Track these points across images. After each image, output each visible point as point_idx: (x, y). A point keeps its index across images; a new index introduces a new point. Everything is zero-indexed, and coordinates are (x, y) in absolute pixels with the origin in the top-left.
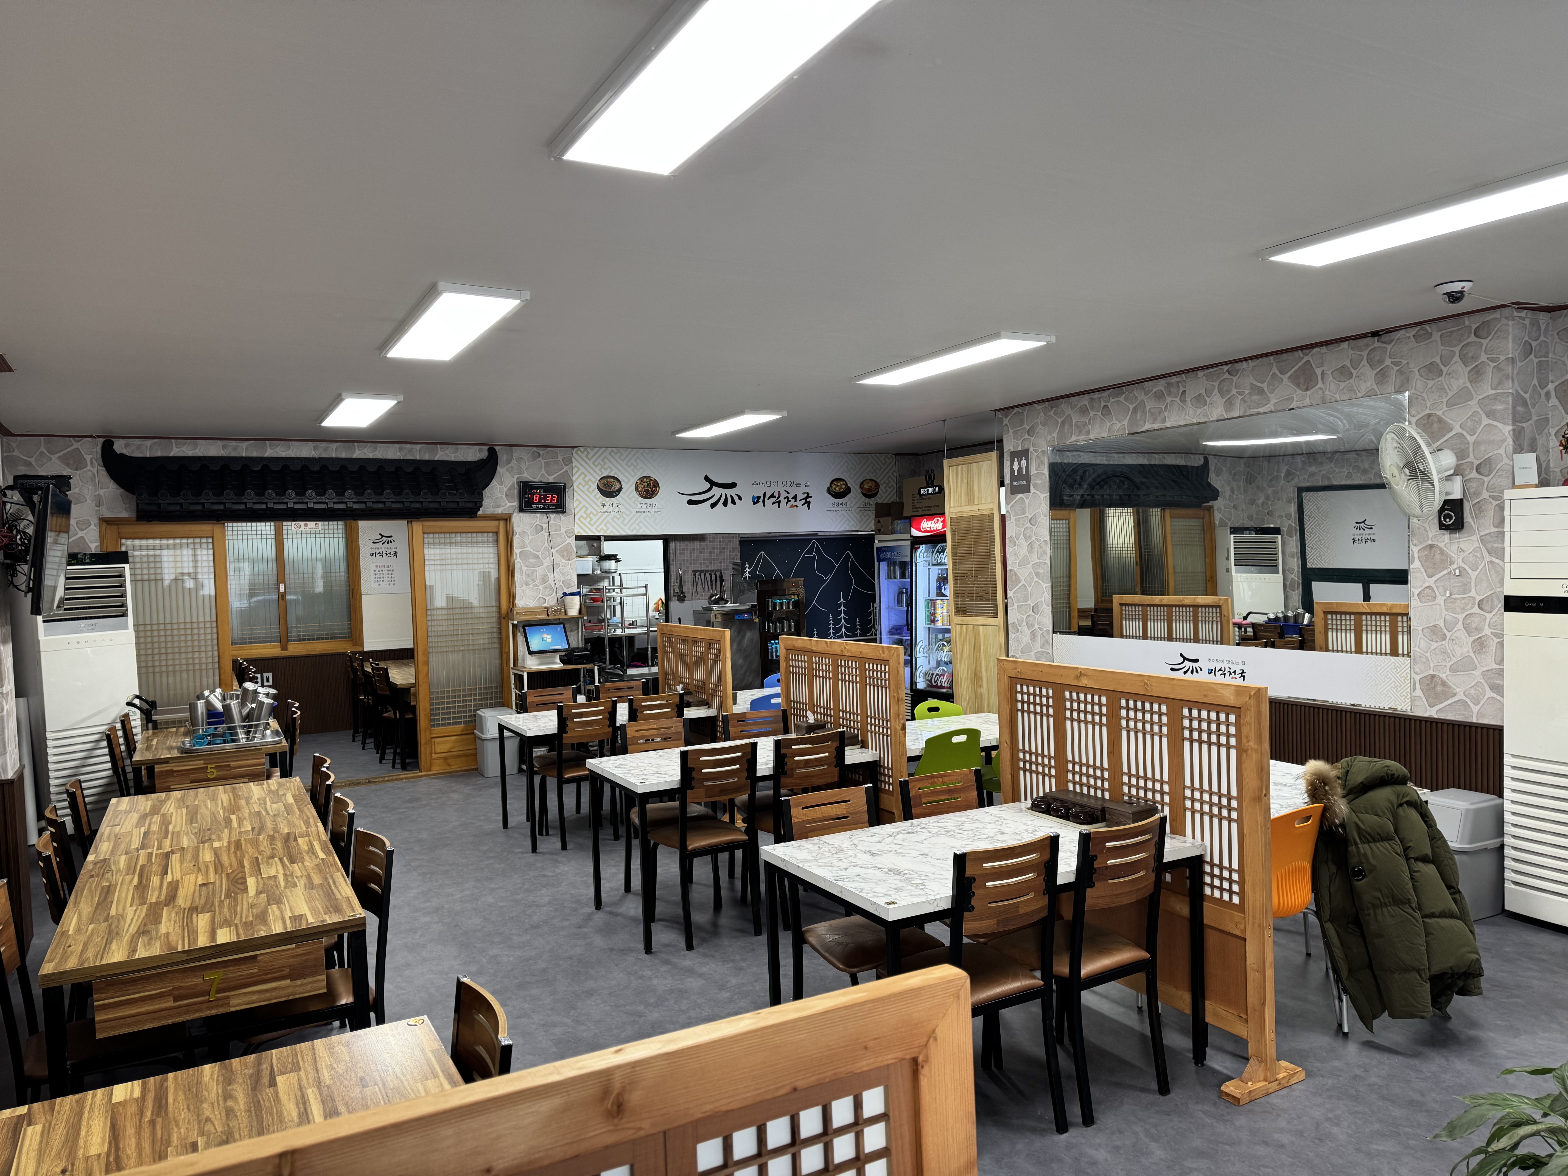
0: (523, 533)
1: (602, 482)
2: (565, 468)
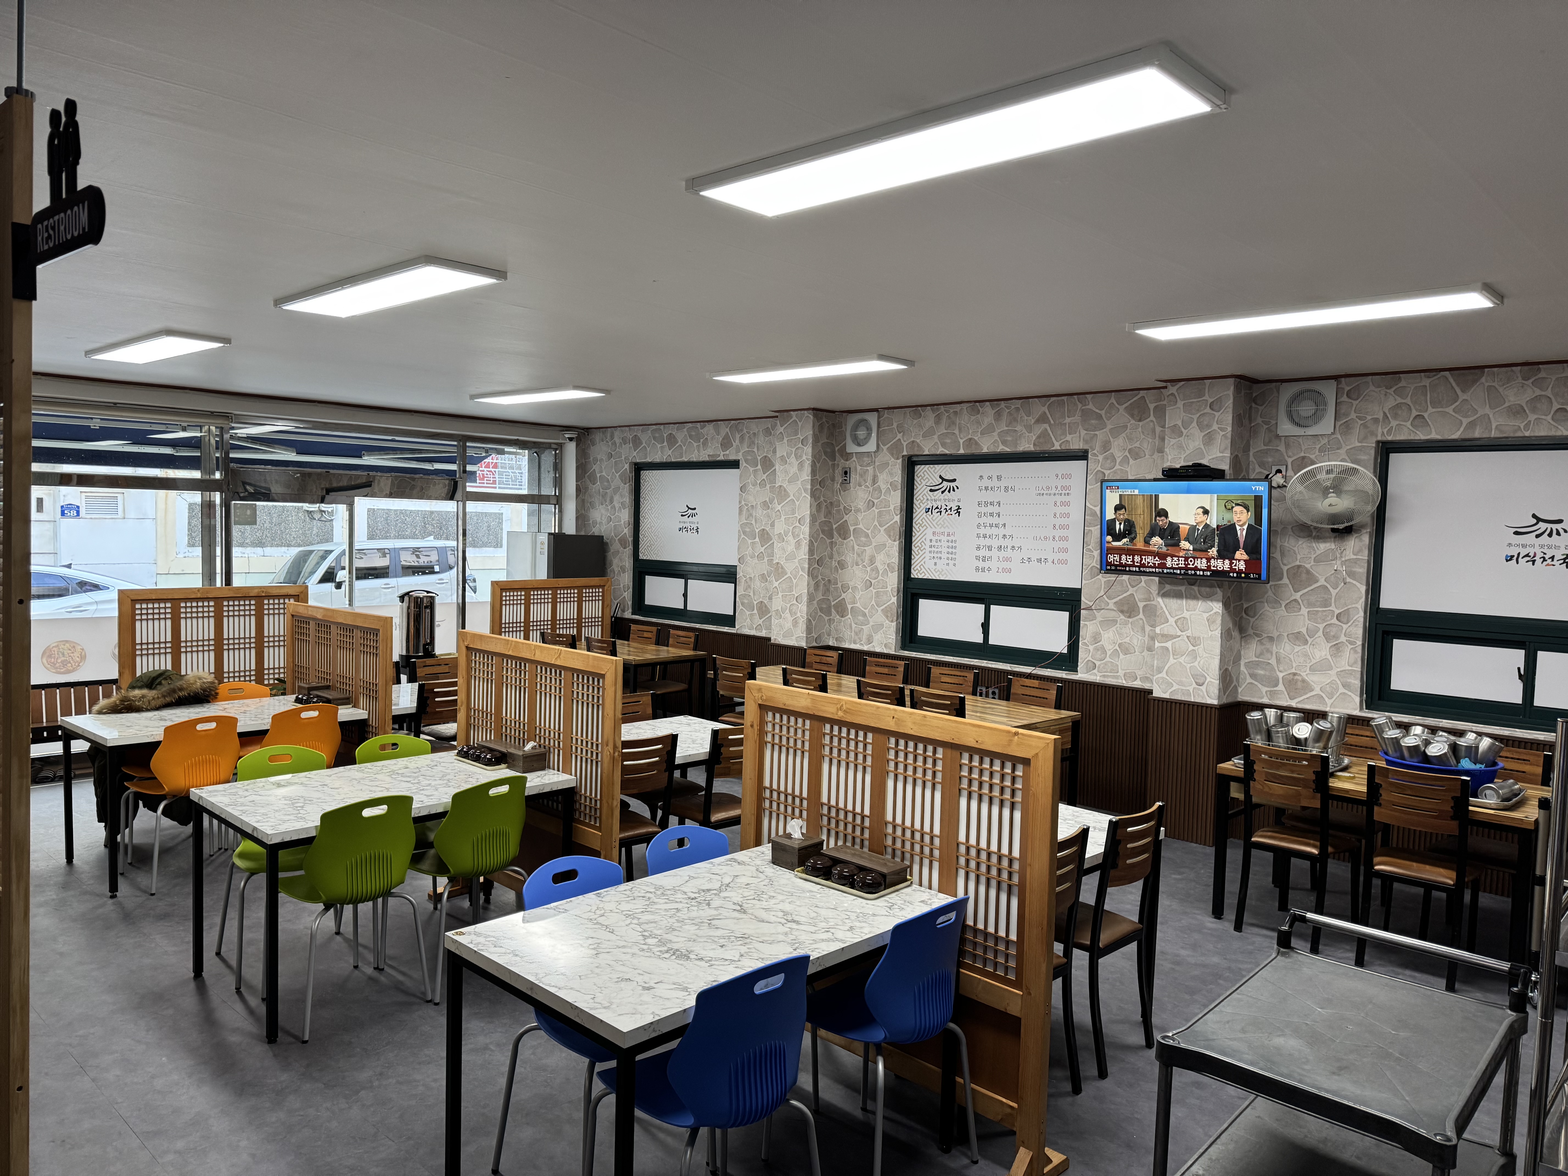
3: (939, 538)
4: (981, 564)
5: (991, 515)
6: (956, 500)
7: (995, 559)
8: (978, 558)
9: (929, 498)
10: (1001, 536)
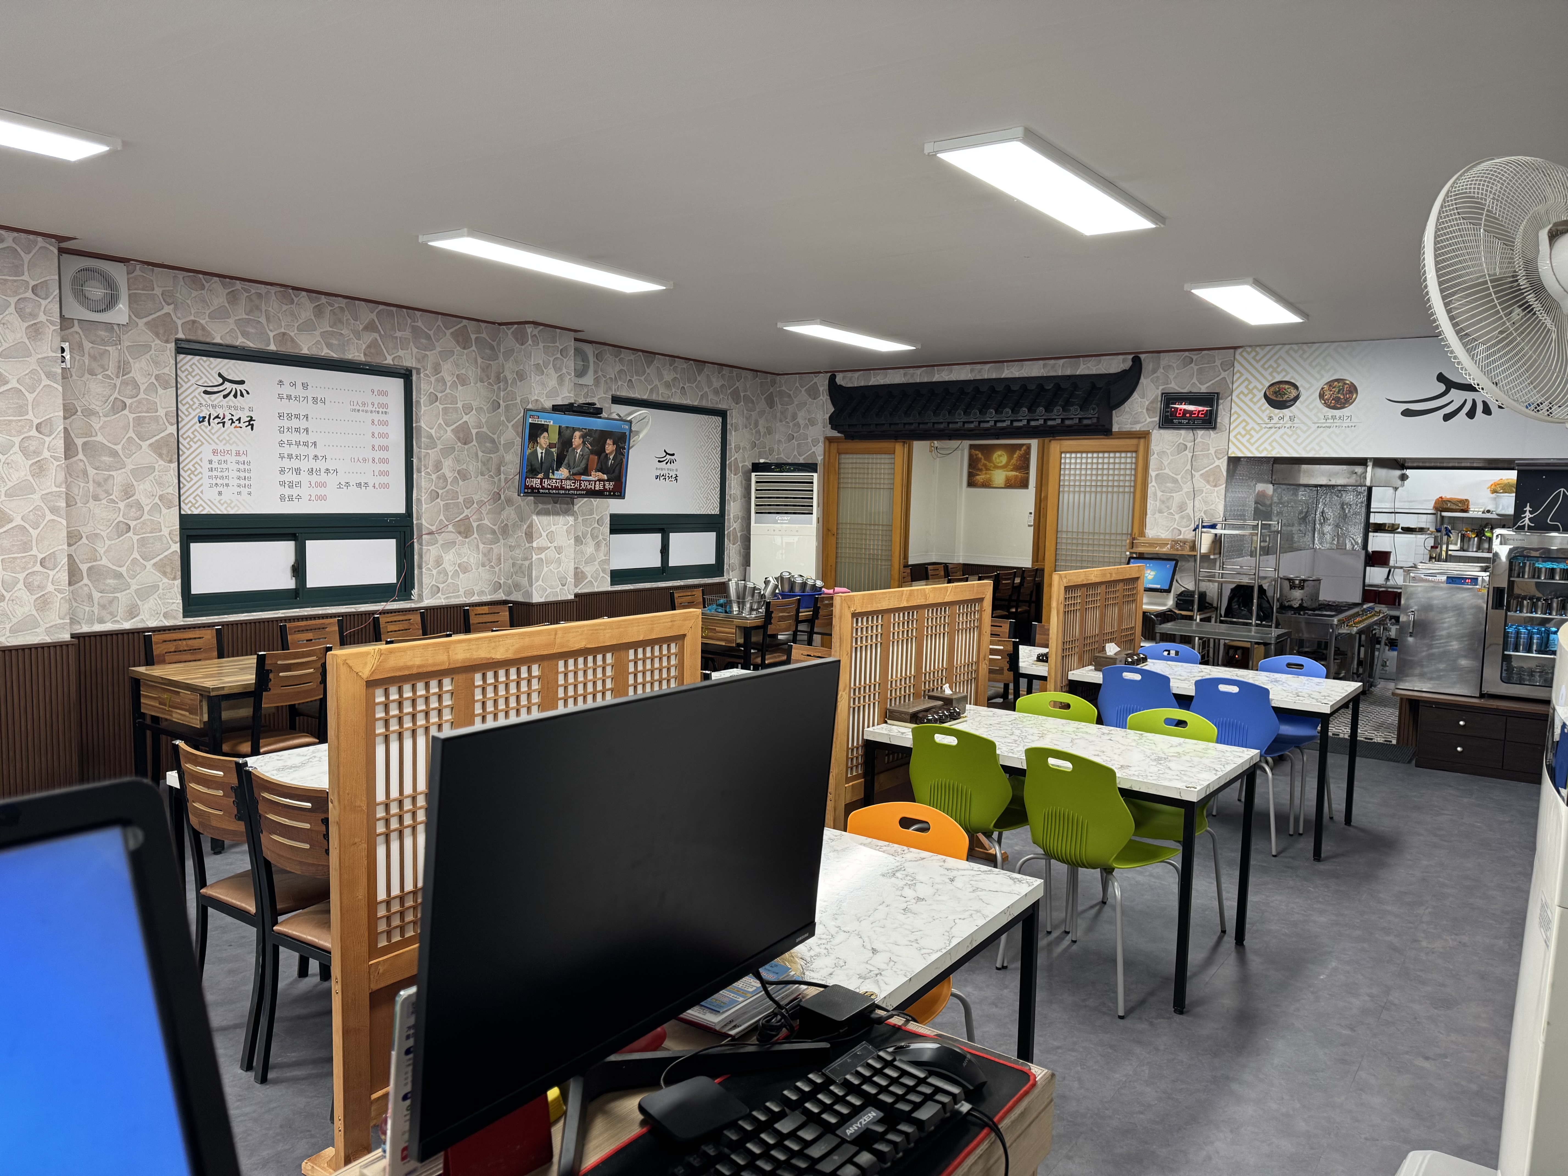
0: (1162, 453)
1: (1272, 389)
2: (1224, 374)
3: (223, 459)
4: (287, 491)
5: (297, 430)
6: (247, 408)
7: (305, 484)
8: (282, 484)
9: (204, 403)
10: (311, 457)
